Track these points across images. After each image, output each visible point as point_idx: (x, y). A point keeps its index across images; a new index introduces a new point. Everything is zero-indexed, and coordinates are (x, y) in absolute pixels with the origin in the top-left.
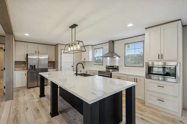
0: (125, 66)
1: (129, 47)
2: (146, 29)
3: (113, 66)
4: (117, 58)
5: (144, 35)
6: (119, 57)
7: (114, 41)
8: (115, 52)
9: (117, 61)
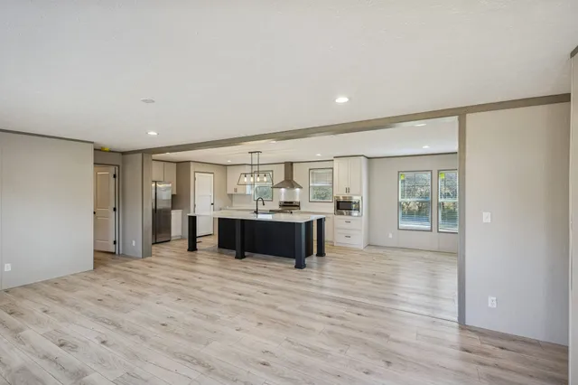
0: (309, 202)
2: (335, 157)
3: (292, 203)
4: (298, 190)
6: (300, 187)
7: (293, 163)
8: (294, 179)
9: (297, 194)
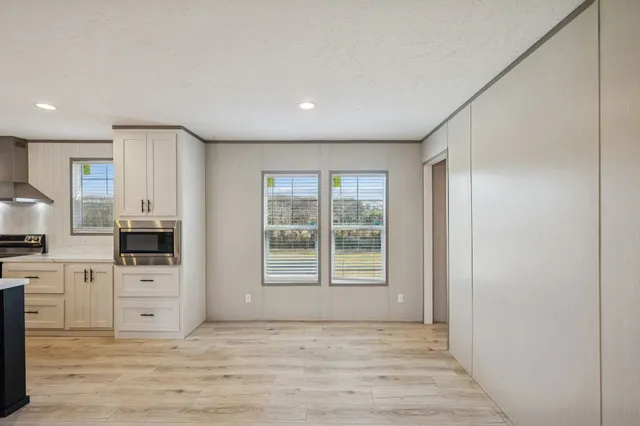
0: (72, 234)
1: (86, 170)
2: (115, 127)
3: (22, 237)
4: (41, 206)
5: (111, 142)
6: (49, 201)
7: (26, 141)
8: (32, 181)
